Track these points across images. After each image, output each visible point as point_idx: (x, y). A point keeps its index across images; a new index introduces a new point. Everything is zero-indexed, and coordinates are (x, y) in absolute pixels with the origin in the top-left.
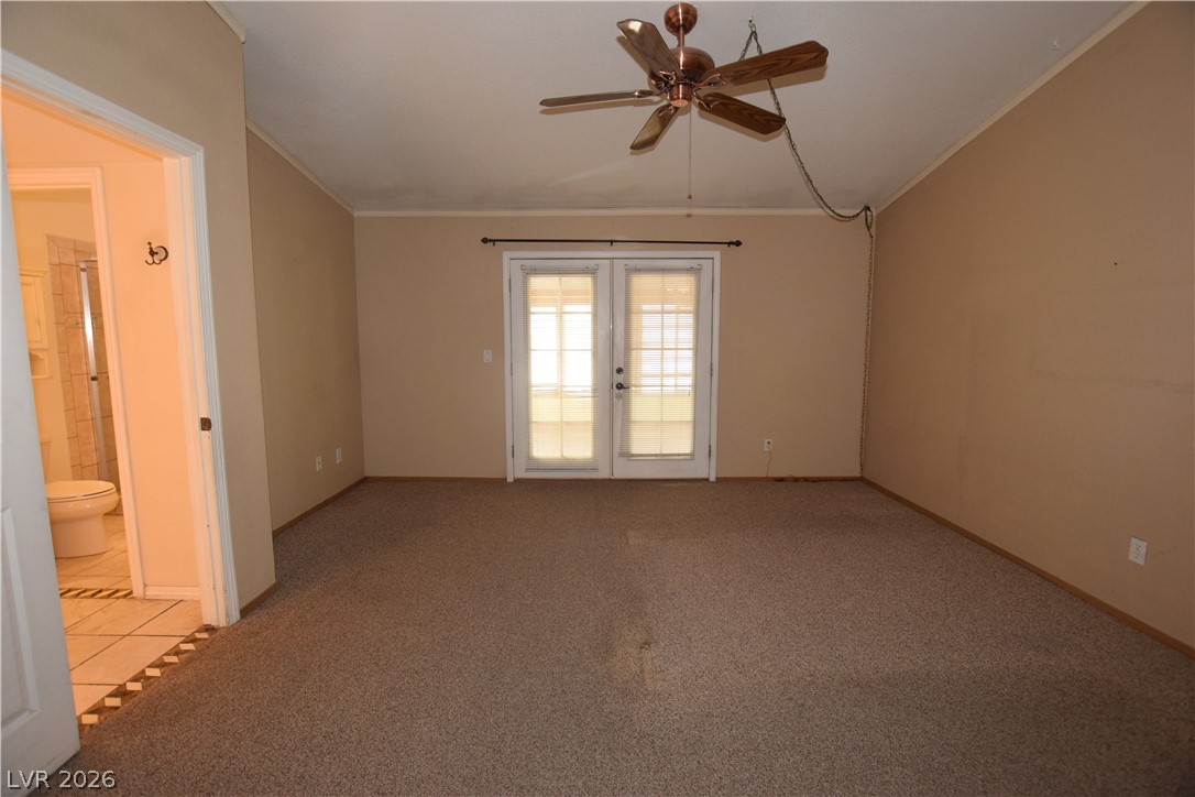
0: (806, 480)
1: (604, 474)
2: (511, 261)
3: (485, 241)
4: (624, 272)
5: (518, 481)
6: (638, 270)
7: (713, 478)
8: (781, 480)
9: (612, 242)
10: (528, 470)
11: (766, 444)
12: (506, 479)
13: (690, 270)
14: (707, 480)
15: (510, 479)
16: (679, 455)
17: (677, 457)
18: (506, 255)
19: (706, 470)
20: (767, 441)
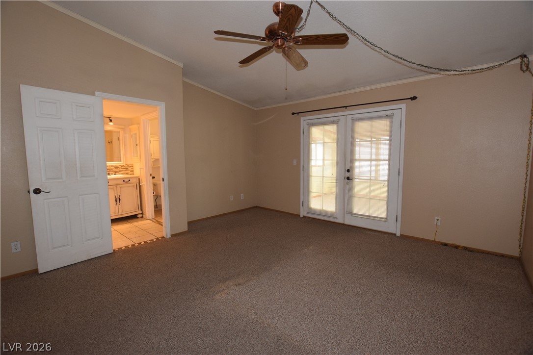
0: (465, 249)
1: (340, 221)
2: (303, 120)
3: (293, 114)
4: (351, 121)
5: (304, 217)
6: (359, 120)
7: (398, 234)
8: (446, 245)
9: (346, 107)
10: (308, 213)
11: (436, 220)
12: (300, 215)
13: (386, 117)
14: (395, 234)
15: (301, 216)
16: (378, 217)
17: (379, 219)
18: (302, 119)
19: (394, 228)
20: (436, 218)
